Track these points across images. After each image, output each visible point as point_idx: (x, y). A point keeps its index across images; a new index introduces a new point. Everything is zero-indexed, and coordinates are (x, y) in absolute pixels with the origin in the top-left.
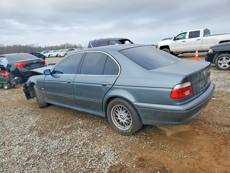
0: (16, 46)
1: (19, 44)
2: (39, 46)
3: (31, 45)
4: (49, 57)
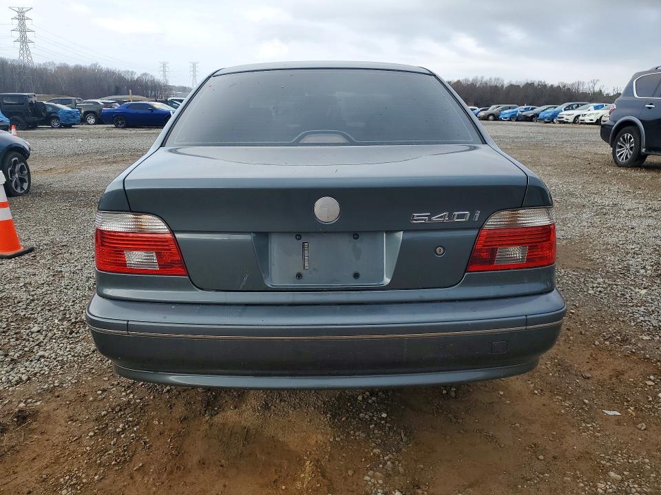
0: (532, 84)
1: (540, 80)
2: (597, 89)
3: (573, 84)
4: (574, 122)
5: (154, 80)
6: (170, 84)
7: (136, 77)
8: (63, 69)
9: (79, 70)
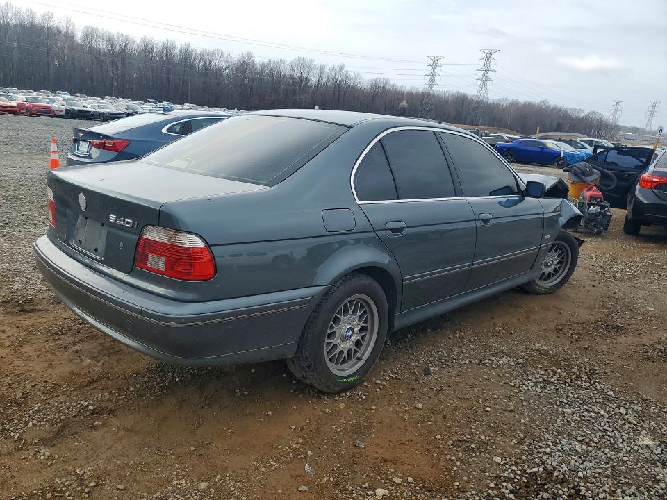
5: (601, 119)
6: (620, 123)
7: (582, 115)
8: (514, 105)
9: (528, 106)
